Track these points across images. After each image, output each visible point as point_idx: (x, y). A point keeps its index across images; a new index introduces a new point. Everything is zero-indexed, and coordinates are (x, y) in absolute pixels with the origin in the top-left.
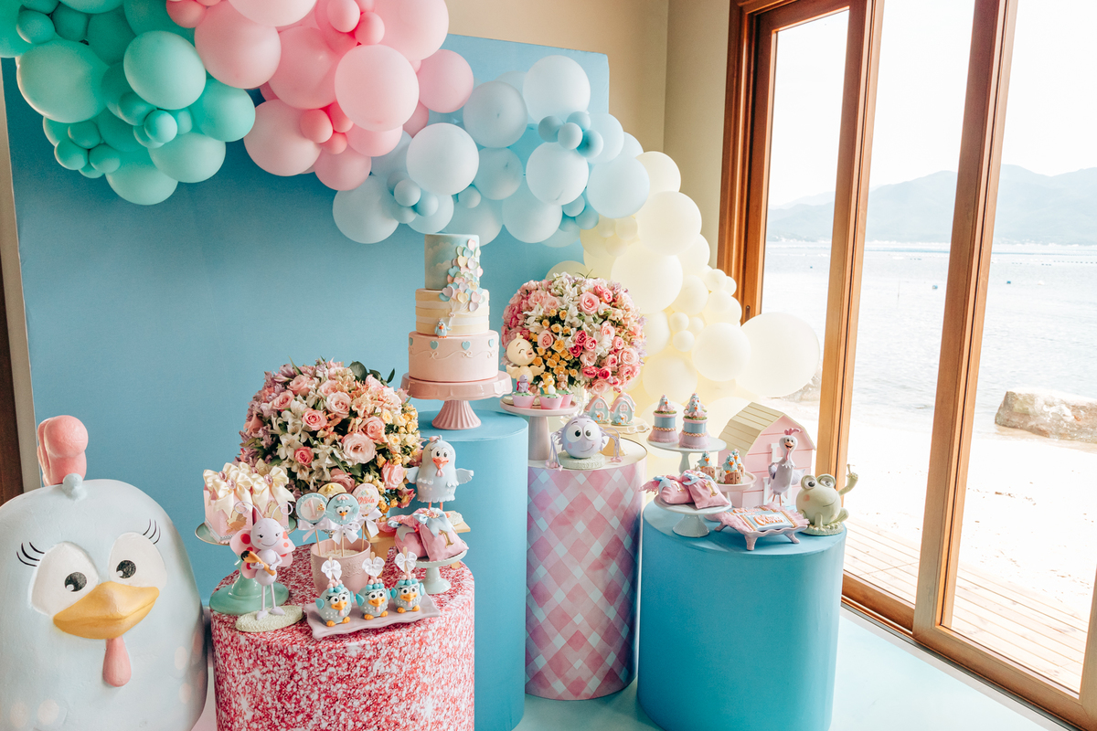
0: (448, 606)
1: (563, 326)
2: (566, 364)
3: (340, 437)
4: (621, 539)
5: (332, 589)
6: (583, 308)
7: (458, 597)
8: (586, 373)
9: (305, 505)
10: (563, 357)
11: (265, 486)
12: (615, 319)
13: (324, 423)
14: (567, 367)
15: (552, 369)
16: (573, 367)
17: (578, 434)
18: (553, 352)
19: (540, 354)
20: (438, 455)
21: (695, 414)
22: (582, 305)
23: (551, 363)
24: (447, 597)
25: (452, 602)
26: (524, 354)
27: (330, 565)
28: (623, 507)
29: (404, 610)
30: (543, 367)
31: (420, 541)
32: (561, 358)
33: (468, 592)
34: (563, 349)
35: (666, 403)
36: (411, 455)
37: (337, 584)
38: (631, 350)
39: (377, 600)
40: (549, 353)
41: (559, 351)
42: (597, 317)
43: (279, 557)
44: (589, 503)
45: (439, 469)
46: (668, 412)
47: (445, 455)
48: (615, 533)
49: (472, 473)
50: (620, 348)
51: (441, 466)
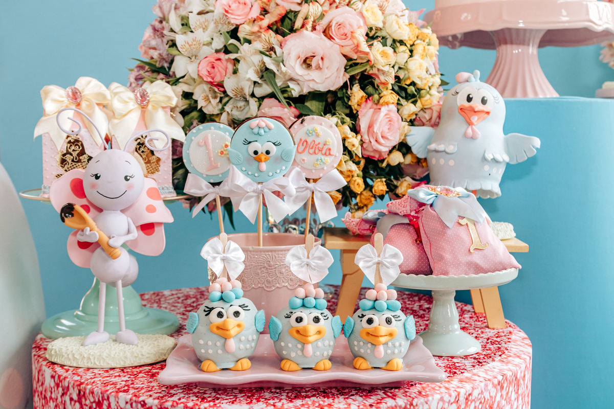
0: (466, 374)
3: (280, 37)
5: (217, 294)
7: (495, 367)
9: (199, 145)
11: (133, 105)
13: (255, 12)
20: (469, 99)
24: (468, 363)
25: (478, 370)
27: (220, 248)
29: (364, 365)
31: (418, 240)
33: (517, 360)
36: (419, 104)
37: (229, 286)
39: (305, 329)
43: (133, 228)
45: (470, 124)
47: (484, 101)
49: (537, 142)
51: (474, 119)
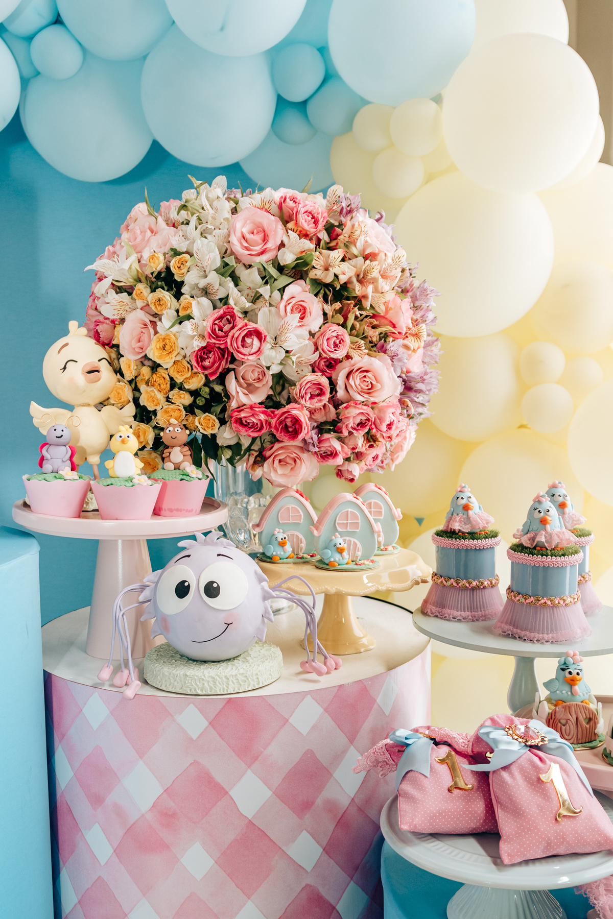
1: (178, 295)
2: (187, 400)
4: (329, 896)
6: (237, 247)
8: (239, 421)
10: (179, 379)
12: (329, 279)
14: (190, 410)
15: (155, 412)
16: (206, 409)
17: (182, 590)
18: (155, 367)
19: (129, 376)
21: (542, 538)
22: (234, 240)
23: (151, 397)
26: (76, 373)
28: (331, 806)
30: (131, 409)
32: (173, 385)
34: (174, 357)
35: (466, 508)
38: (379, 364)
40: (146, 371)
41: (167, 362)
42: (274, 272)
44: (219, 792)
46: (473, 535)
48: (309, 880)
50: (339, 354)
